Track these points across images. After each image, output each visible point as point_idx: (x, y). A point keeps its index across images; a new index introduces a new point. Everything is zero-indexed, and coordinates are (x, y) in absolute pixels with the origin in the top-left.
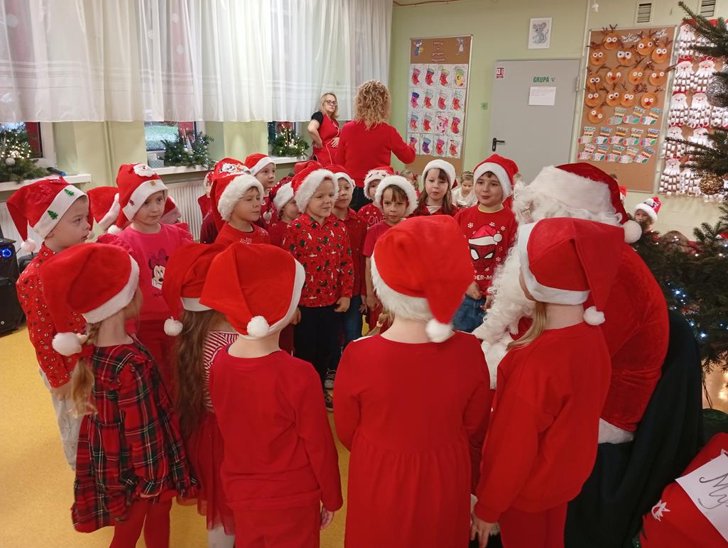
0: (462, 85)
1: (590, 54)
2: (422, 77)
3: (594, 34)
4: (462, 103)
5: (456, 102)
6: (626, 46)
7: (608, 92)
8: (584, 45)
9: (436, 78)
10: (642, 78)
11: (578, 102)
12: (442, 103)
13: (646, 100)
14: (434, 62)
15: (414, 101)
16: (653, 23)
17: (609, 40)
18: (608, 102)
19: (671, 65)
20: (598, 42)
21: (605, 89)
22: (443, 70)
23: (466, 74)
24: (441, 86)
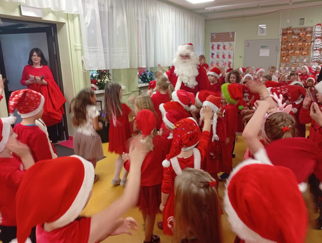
0: (232, 49)
1: (282, 37)
2: (215, 47)
3: (283, 30)
4: (232, 56)
5: (229, 56)
6: (295, 34)
7: (289, 51)
8: (279, 34)
9: (221, 47)
10: (302, 45)
11: (278, 55)
12: (224, 57)
13: (304, 53)
14: (220, 42)
15: (212, 56)
16: (305, 25)
17: (289, 32)
18: (289, 54)
19: (313, 40)
20: (285, 33)
21: (288, 50)
22: (224, 44)
23: (233, 45)
24: (223, 50)
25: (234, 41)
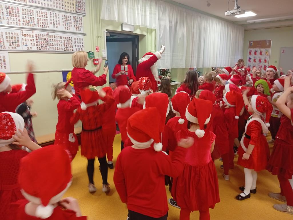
0: (268, 55)
2: (253, 53)
4: (268, 60)
5: (265, 61)
9: (258, 53)
12: (260, 61)
14: (257, 48)
15: (249, 61)
22: (261, 50)
23: (269, 52)
24: (260, 55)
25: (270, 48)
